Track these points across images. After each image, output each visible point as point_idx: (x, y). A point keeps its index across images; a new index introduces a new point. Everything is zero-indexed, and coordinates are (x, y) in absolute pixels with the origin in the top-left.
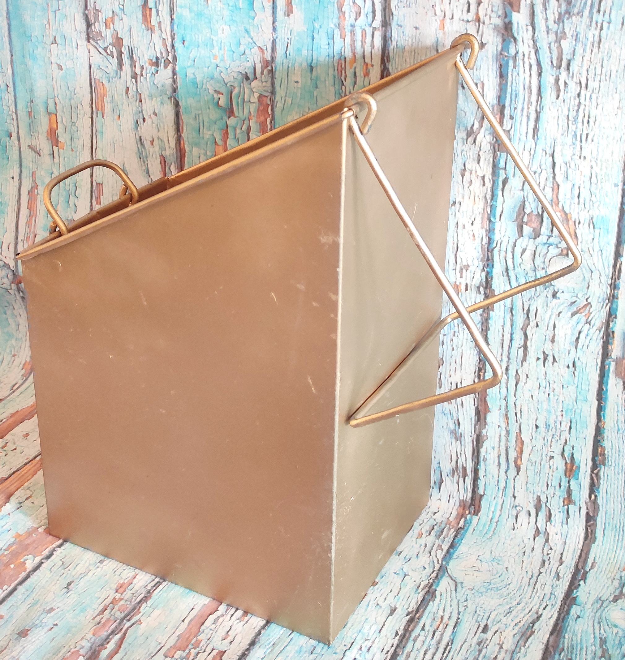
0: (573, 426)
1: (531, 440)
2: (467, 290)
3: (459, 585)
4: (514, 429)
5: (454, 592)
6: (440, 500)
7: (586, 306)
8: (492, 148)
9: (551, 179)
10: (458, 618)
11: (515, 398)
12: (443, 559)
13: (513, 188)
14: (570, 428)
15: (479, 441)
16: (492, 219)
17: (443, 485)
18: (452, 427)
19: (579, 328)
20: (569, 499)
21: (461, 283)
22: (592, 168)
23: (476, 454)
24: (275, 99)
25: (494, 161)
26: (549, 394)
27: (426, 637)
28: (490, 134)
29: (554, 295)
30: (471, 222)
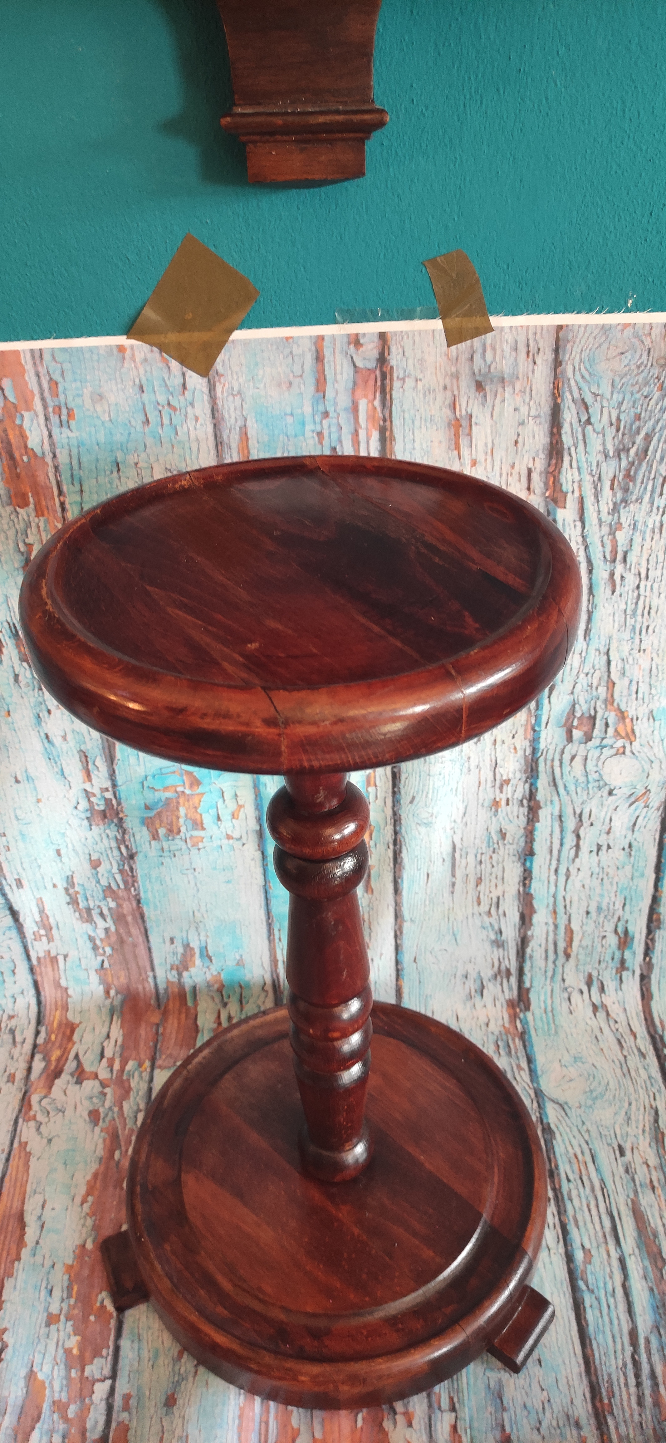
0: (628, 903)
1: (581, 927)
2: (508, 804)
3: (566, 1107)
4: (562, 921)
5: (566, 1118)
6: (485, 1006)
7: (645, 793)
9: (606, 678)
10: (590, 1150)
11: (564, 893)
12: (532, 1080)
14: (624, 905)
15: (524, 942)
16: (537, 728)
17: (485, 992)
18: (493, 937)
19: (637, 814)
20: (623, 965)
21: (501, 799)
22: (652, 660)
23: (521, 954)
26: (602, 879)
27: (578, 1189)
29: (610, 793)
30: (511, 735)
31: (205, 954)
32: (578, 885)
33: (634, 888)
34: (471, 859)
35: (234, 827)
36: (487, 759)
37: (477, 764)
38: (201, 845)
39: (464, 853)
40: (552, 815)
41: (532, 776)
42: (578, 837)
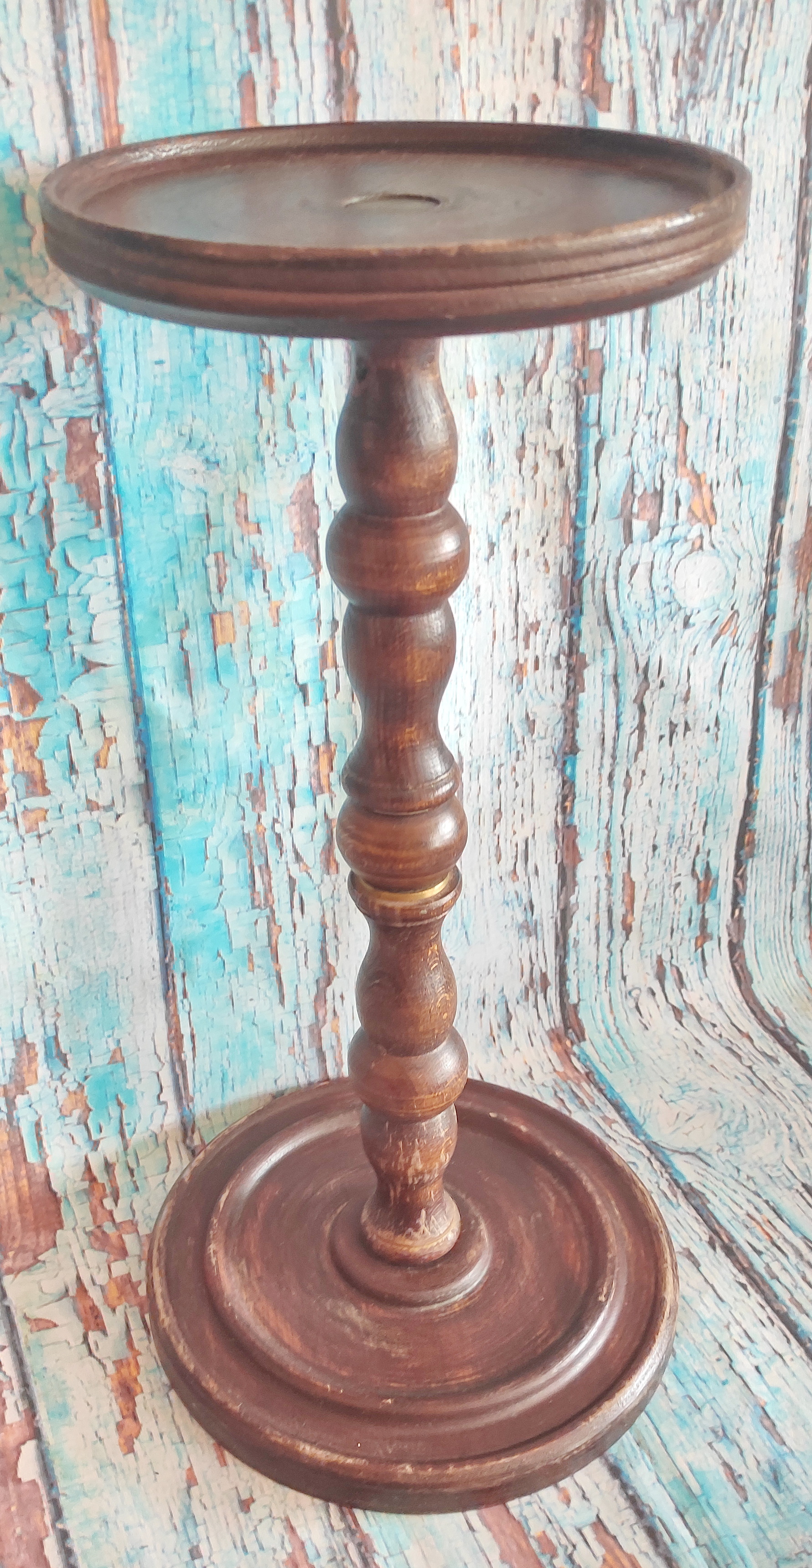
0: (710, 821)
1: (646, 875)
2: (536, 667)
3: (702, 1155)
4: (620, 869)
5: (710, 1169)
6: (518, 1048)
7: (732, 617)
8: (573, 389)
9: (675, 419)
10: (767, 1202)
11: (623, 818)
12: (635, 1134)
13: (614, 456)
14: (705, 825)
15: (564, 918)
16: (580, 524)
17: (513, 1024)
18: (522, 918)
19: (723, 659)
20: (703, 935)
21: (526, 661)
22: (739, 380)
23: (561, 941)
24: (110, 416)
25: (577, 416)
26: (677, 786)
27: (777, 1260)
28: (567, 364)
29: (686, 624)
30: (540, 540)
31: (54, 1052)
32: (643, 801)
33: (720, 792)
34: (485, 780)
35: (100, 783)
36: (505, 587)
37: (489, 599)
38: (42, 828)
39: (474, 770)
40: (603, 676)
41: (572, 612)
42: (642, 709)
